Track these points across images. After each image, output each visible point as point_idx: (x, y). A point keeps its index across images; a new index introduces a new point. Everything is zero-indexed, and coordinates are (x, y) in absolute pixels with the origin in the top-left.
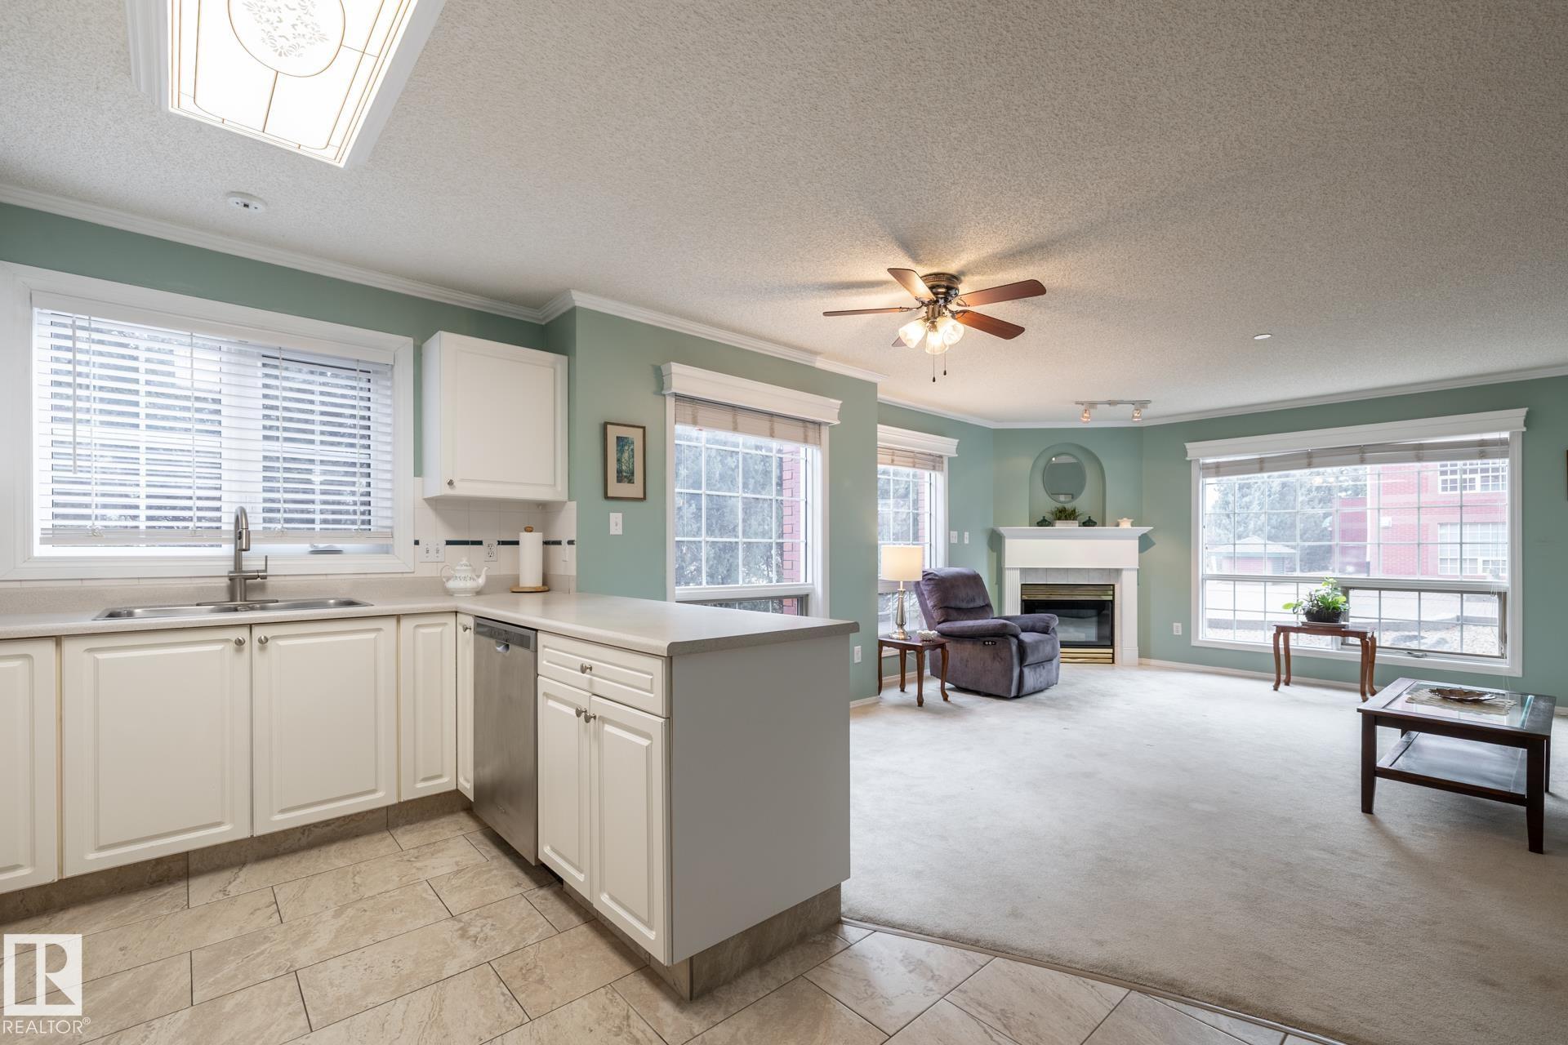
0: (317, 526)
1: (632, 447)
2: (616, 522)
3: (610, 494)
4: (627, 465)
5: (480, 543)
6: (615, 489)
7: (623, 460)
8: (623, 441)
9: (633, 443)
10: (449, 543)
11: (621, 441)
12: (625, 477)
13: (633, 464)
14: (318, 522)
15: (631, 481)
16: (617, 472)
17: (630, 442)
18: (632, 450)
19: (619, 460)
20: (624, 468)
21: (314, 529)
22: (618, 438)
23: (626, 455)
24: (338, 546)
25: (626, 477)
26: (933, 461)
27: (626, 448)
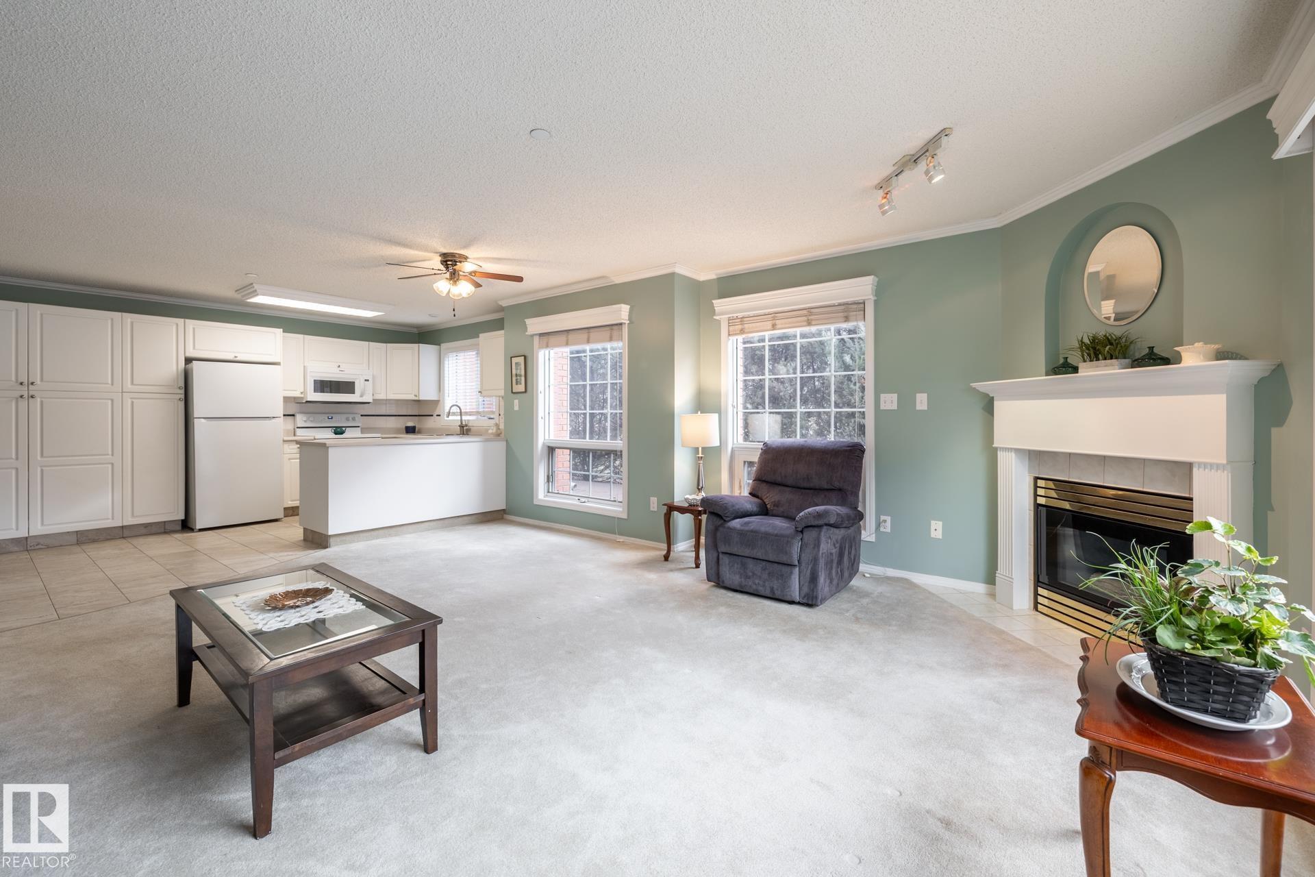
2: (516, 404)
3: (513, 391)
6: (515, 388)
7: (518, 374)
9: (521, 365)
11: (517, 365)
15: (521, 384)
16: (516, 380)
19: (516, 374)
20: (518, 378)
22: (516, 363)
23: (518, 371)
25: (519, 382)
26: (844, 311)
27: (519, 367)
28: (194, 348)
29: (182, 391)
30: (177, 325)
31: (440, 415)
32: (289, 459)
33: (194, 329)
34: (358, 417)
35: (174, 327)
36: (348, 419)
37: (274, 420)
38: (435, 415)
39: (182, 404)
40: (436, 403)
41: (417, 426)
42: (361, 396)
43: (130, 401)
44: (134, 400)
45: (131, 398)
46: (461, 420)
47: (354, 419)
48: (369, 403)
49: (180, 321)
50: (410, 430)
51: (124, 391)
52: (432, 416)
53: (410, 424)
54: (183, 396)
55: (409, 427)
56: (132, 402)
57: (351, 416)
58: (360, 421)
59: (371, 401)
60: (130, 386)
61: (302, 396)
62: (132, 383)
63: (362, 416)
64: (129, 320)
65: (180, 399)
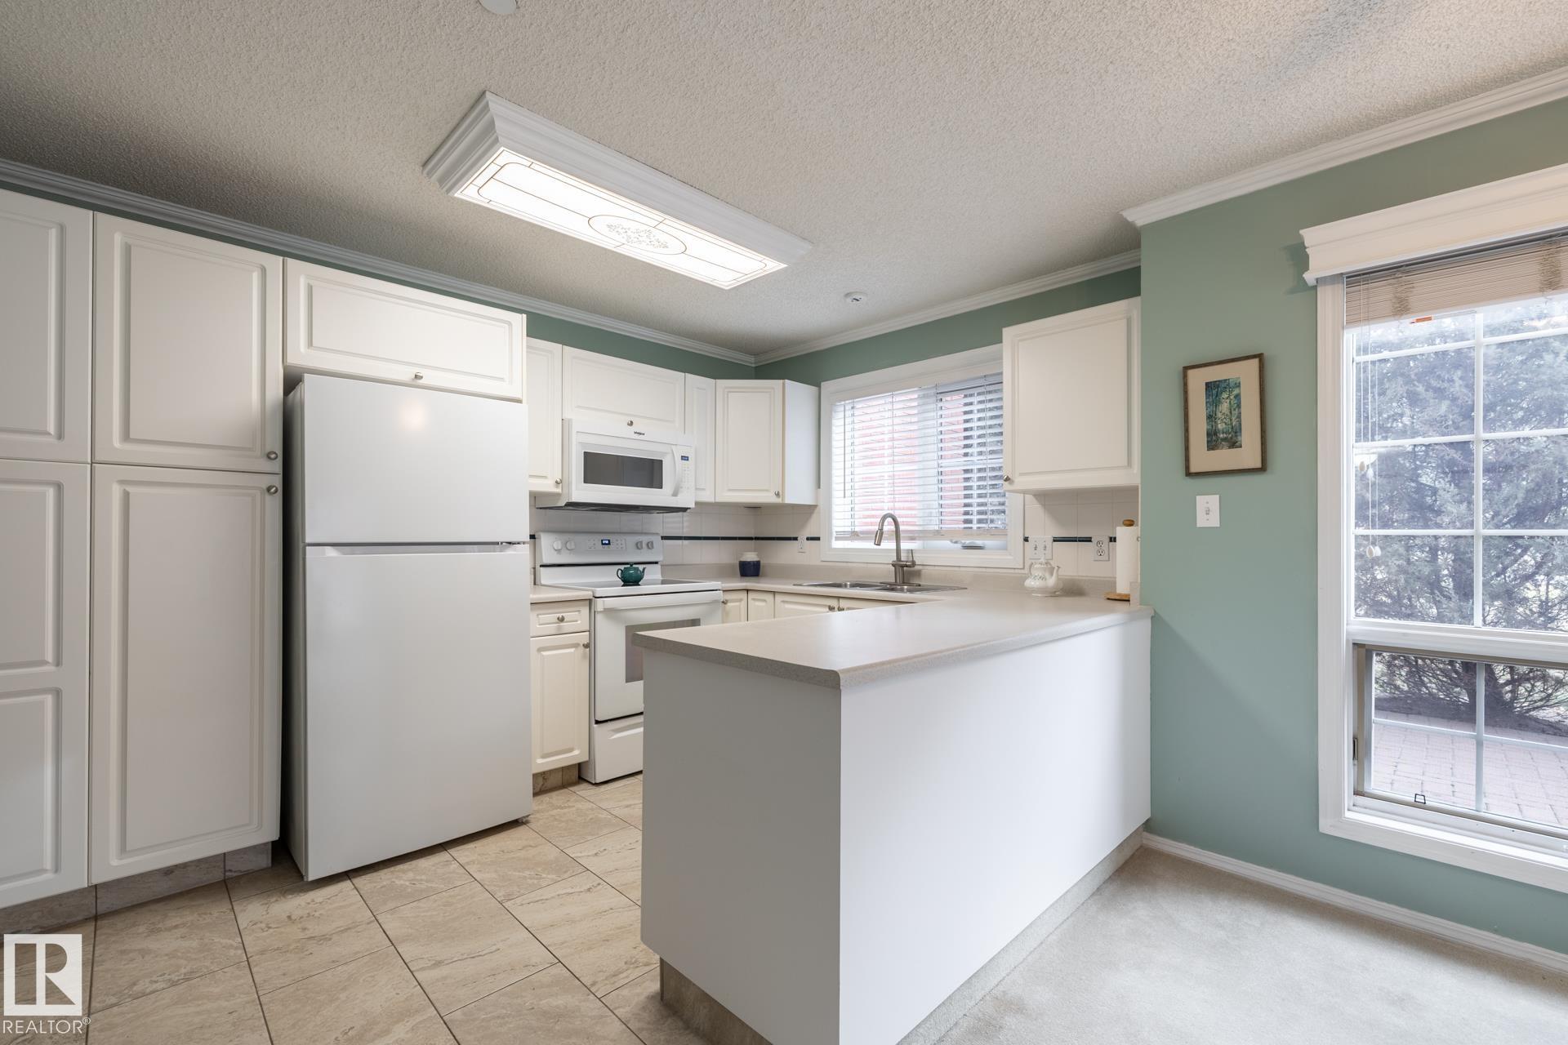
0: (975, 526)
1: (1236, 392)
2: (1208, 509)
3: (1193, 470)
4: (1228, 421)
5: (1089, 540)
6: (1203, 459)
7: (1219, 415)
8: (1218, 386)
9: (1238, 385)
10: (1056, 540)
11: (1214, 389)
12: (1222, 438)
13: (1239, 417)
14: (975, 521)
15: (1234, 444)
16: (1208, 434)
17: (1232, 385)
18: (1238, 396)
19: (1211, 417)
20: (1221, 426)
21: (971, 528)
22: (1207, 384)
23: (1224, 407)
24: (979, 543)
25: (1225, 439)
27: (1225, 395)
28: (310, 343)
29: (277, 466)
30: (264, 270)
31: (818, 539)
32: (540, 650)
33: (310, 289)
34: (657, 540)
35: (256, 277)
36: (638, 546)
37: (511, 551)
38: (803, 536)
39: (275, 504)
40: (807, 511)
41: (762, 562)
42: (675, 494)
43: (116, 491)
44: (129, 489)
45: (122, 482)
46: (898, 550)
47: (650, 545)
48: (684, 510)
49: (274, 262)
50: (750, 570)
51: (98, 458)
52: (796, 539)
53: (751, 557)
54: (277, 481)
55: (749, 563)
56: (126, 495)
57: (645, 539)
58: (661, 551)
59: (692, 505)
60: (117, 443)
61: (559, 490)
62: (126, 436)
63: (664, 538)
64: (118, 239)
65: (269, 489)
